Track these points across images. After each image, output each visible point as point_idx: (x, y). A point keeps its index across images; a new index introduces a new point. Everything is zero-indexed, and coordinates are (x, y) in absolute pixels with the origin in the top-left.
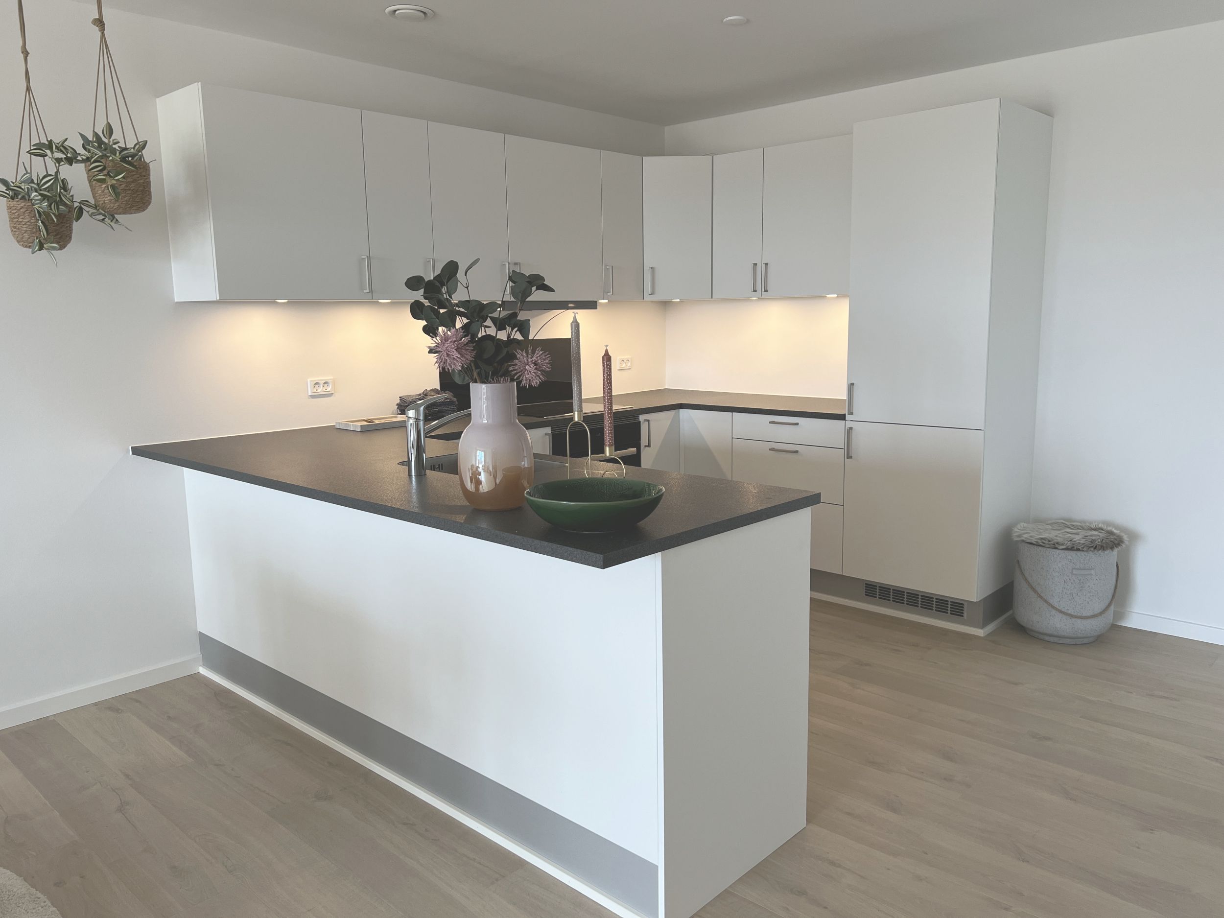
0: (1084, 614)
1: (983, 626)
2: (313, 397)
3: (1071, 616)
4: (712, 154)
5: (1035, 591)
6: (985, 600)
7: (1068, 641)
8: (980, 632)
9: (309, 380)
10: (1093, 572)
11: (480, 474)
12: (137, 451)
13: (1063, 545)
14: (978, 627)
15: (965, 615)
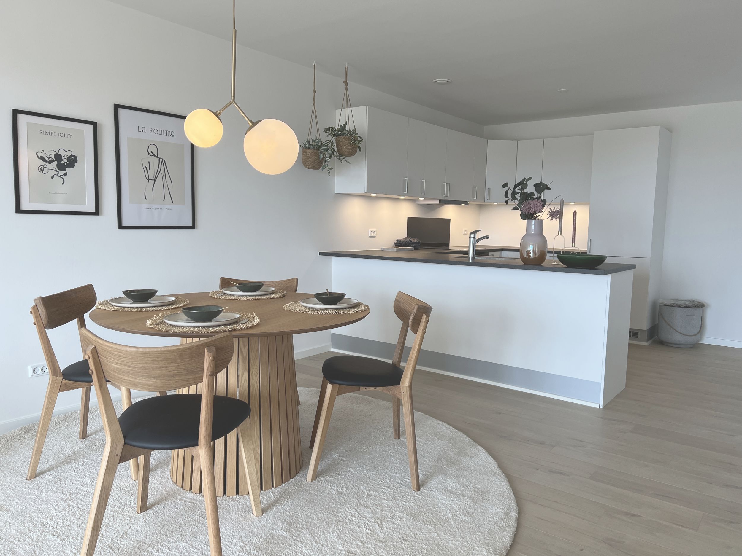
0: (691, 334)
1: (647, 341)
2: (370, 237)
3: (685, 335)
4: (518, 140)
5: (670, 326)
6: (648, 330)
7: (683, 346)
8: (646, 344)
9: (369, 230)
10: (694, 317)
11: (531, 253)
12: (321, 254)
13: (682, 305)
14: (645, 342)
15: (639, 337)
